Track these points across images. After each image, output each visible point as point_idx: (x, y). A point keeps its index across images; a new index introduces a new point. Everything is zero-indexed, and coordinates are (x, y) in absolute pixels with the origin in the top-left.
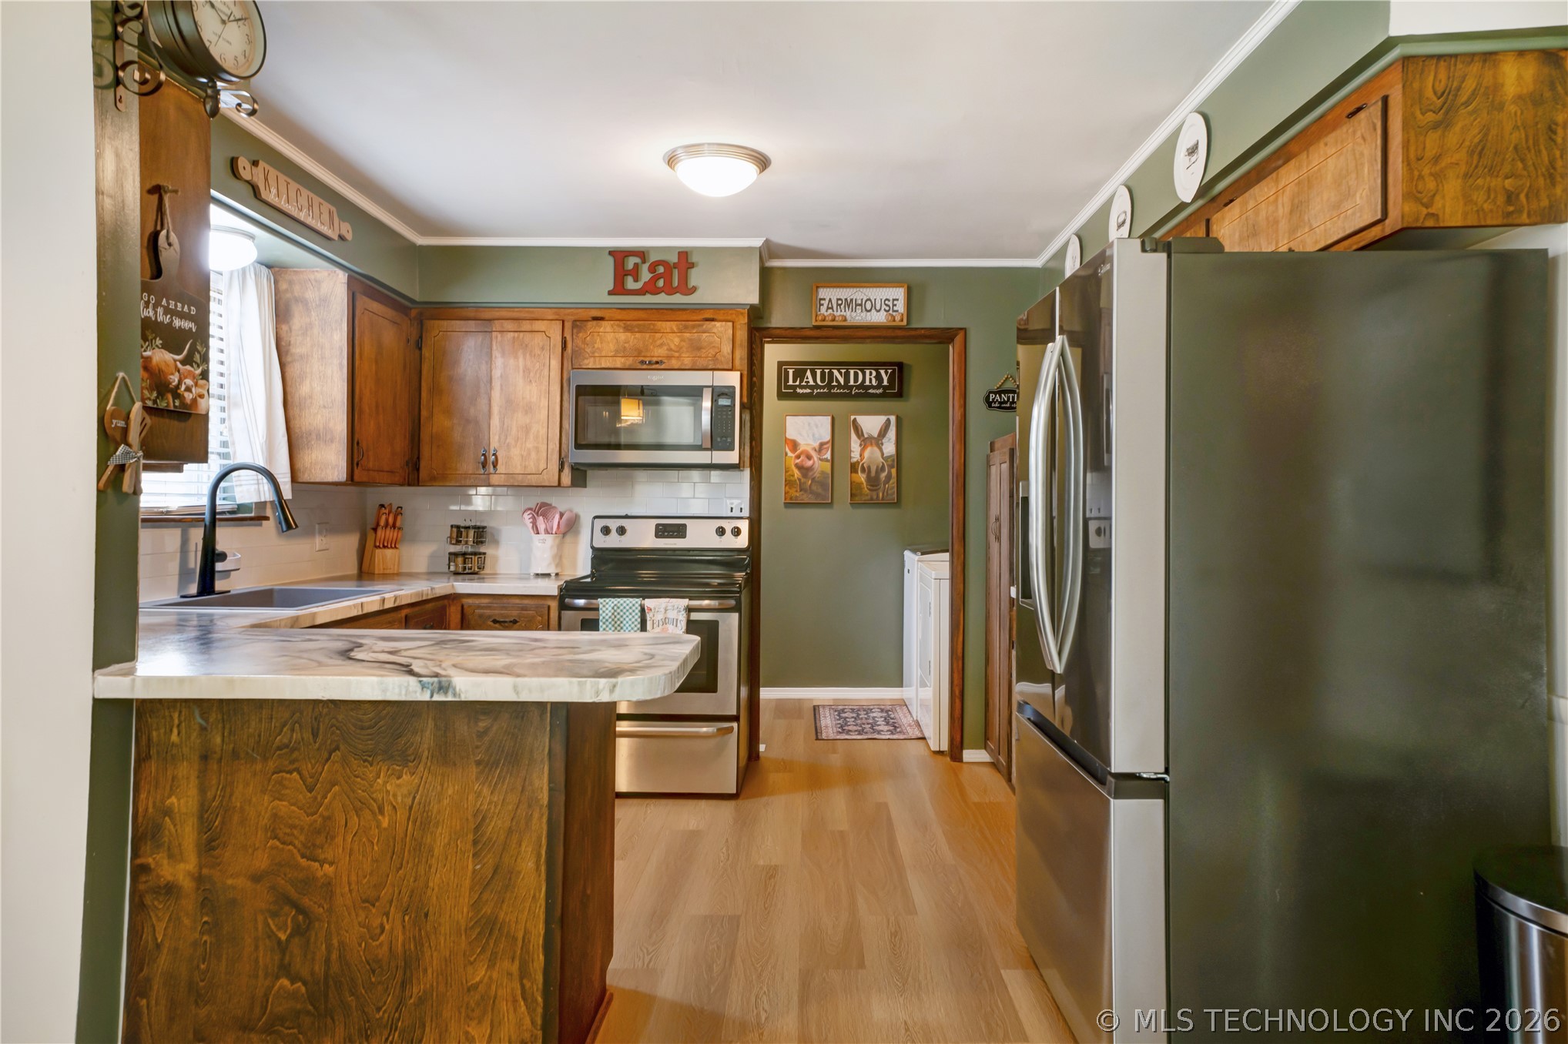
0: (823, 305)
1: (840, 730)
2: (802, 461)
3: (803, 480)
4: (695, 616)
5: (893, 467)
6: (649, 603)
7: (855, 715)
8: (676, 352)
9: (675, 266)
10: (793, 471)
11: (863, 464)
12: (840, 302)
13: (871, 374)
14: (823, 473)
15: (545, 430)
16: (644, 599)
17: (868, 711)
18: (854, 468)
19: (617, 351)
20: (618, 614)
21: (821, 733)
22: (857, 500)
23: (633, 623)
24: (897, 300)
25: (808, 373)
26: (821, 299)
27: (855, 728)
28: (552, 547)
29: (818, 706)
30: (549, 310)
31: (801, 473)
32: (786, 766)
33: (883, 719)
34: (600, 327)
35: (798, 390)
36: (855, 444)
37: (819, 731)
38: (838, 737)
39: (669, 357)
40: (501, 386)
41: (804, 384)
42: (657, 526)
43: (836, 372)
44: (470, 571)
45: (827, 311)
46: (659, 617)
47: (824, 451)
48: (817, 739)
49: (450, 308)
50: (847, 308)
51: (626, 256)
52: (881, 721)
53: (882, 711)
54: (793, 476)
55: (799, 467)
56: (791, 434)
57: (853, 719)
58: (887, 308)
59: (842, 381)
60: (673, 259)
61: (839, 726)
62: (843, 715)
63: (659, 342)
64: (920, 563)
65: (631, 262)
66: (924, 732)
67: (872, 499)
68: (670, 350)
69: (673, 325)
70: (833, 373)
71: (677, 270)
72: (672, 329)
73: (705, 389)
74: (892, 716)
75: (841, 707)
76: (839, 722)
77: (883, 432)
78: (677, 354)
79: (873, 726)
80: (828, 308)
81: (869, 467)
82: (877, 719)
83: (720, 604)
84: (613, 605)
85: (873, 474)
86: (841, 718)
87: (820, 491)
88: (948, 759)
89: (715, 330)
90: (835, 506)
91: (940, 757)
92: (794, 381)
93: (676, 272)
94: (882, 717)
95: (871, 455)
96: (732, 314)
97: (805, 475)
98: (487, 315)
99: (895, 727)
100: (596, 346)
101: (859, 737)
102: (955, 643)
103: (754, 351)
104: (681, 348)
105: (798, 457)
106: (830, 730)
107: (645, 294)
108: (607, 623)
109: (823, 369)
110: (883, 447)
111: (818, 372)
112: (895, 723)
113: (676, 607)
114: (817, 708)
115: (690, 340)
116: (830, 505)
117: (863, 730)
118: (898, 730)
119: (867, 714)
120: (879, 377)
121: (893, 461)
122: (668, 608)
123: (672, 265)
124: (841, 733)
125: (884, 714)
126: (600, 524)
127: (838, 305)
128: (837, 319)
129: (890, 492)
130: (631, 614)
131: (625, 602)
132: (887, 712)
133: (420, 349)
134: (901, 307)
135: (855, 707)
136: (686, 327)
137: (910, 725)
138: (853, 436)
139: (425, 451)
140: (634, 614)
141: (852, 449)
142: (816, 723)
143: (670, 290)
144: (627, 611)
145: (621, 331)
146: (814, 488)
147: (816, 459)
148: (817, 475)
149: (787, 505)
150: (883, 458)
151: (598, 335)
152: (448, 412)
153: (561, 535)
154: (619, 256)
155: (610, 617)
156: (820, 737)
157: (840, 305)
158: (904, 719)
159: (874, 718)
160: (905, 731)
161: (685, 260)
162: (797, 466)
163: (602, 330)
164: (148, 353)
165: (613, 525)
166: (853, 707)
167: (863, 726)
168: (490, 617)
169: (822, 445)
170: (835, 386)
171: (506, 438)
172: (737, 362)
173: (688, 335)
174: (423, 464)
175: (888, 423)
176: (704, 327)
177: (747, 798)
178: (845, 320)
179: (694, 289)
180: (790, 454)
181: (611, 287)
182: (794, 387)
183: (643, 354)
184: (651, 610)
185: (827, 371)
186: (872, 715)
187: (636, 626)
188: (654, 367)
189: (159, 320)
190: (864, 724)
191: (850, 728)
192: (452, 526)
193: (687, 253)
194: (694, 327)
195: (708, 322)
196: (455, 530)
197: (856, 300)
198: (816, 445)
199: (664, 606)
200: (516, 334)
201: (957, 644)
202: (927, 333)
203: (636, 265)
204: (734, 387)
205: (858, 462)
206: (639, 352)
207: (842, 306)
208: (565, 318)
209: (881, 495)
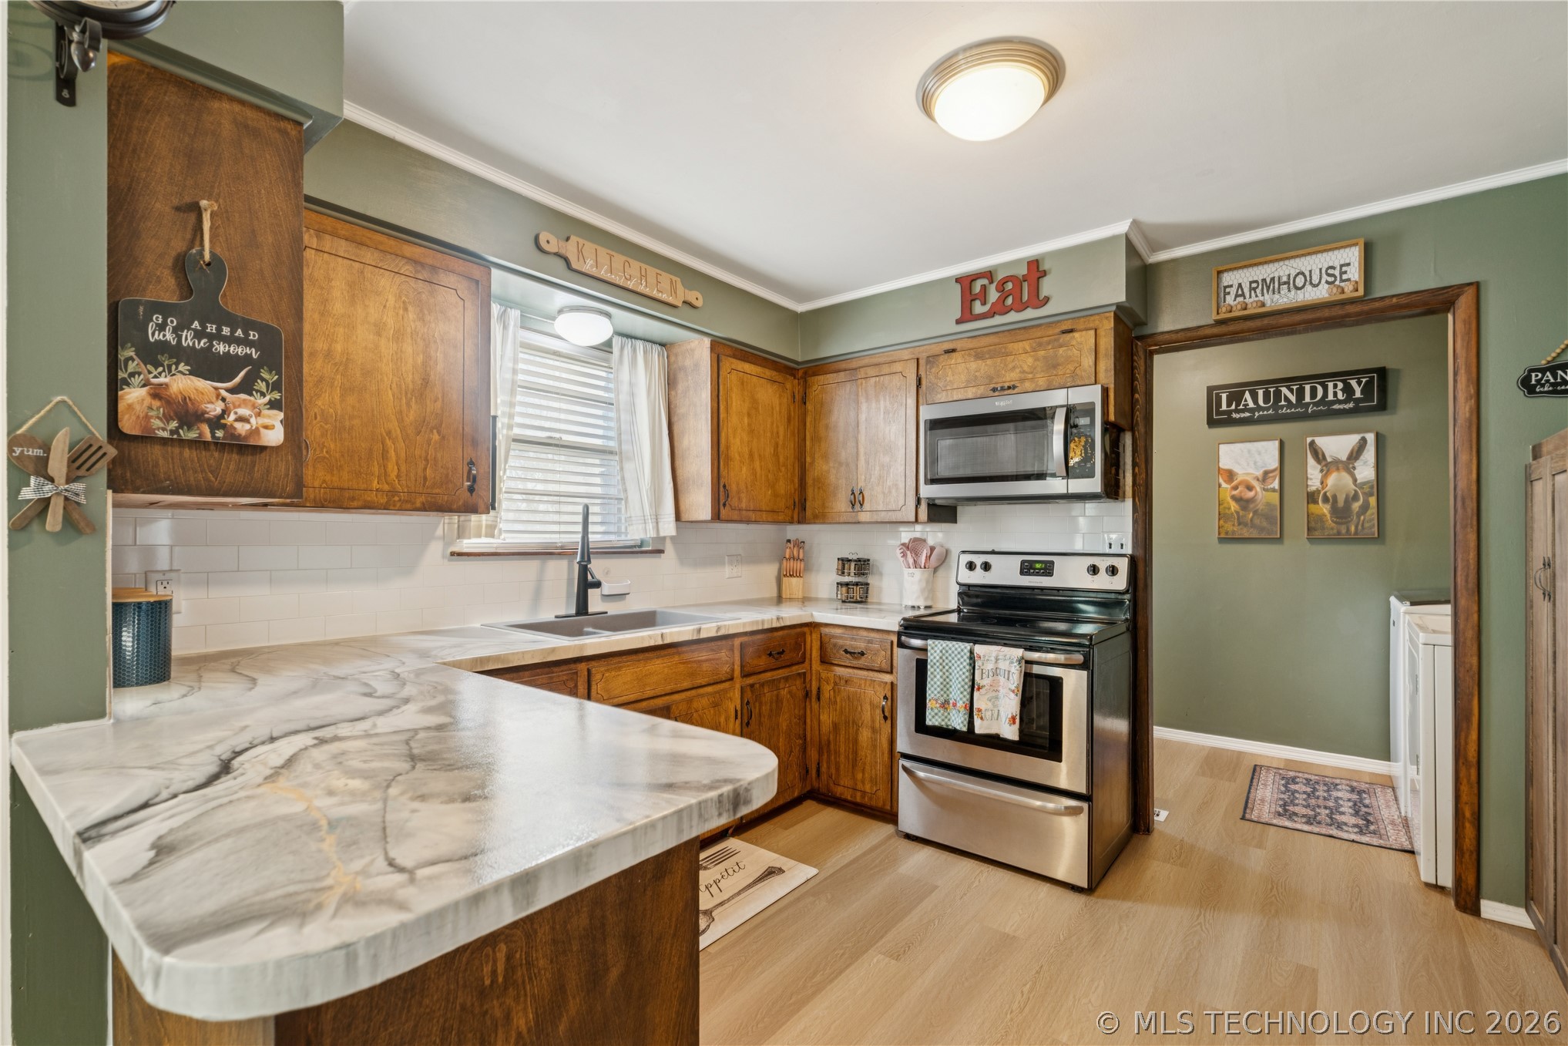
0: (1229, 293)
1: (1280, 810)
2: (1241, 492)
3: (1242, 513)
4: (1037, 670)
5: (1371, 495)
6: (979, 649)
7: (1309, 790)
8: (1029, 373)
9: (1025, 278)
10: (1228, 503)
11: (1325, 494)
12: (1254, 285)
13: (1335, 386)
14: (1268, 504)
15: (903, 467)
16: (975, 644)
17: (1331, 786)
18: (1312, 498)
19: (968, 381)
20: (947, 658)
21: (1252, 809)
22: (1317, 534)
23: (961, 670)
24: (1348, 264)
25: (1247, 395)
26: (1225, 287)
27: (1304, 811)
28: (920, 581)
29: (1261, 767)
30: (905, 351)
31: (1241, 506)
32: (1183, 853)
33: (1351, 804)
34: (952, 359)
35: (1234, 415)
36: (1314, 471)
37: (1250, 805)
38: (1275, 822)
39: (1022, 380)
40: (866, 428)
41: (1241, 407)
42: (1023, 562)
43: (1284, 390)
44: (852, 600)
45: (1235, 300)
46: (990, 666)
47: (1269, 480)
48: (1243, 818)
49: (827, 364)
50: (1265, 291)
51: (972, 281)
52: (1347, 807)
53: (1353, 790)
54: (1229, 508)
55: (1237, 499)
56: (1225, 463)
57: (1305, 796)
58: (1331, 279)
59: (1293, 399)
60: (1023, 271)
61: (1281, 803)
62: (1292, 787)
63: (1010, 366)
64: (1407, 616)
65: (977, 287)
66: (1415, 839)
67: (1339, 533)
68: (1024, 372)
69: (1026, 345)
70: (1281, 391)
71: (1026, 283)
72: (1024, 349)
73: (1058, 410)
74: (1367, 802)
75: (1292, 774)
76: (1283, 796)
77: (1356, 453)
78: (1030, 376)
79: (1332, 813)
80: (1237, 296)
81: (1335, 497)
82: (1341, 802)
83: (1066, 659)
84: (941, 648)
85: (1341, 503)
86: (1287, 790)
87: (1265, 524)
88: (1452, 903)
89: (1074, 343)
90: (1286, 541)
91: (1436, 897)
92: (1229, 405)
93: (1025, 285)
94: (1349, 800)
95: (1338, 481)
96: (1094, 320)
97: (1244, 508)
98: (854, 365)
99: (1368, 821)
100: (948, 379)
101: (1306, 828)
102: (1463, 742)
103: (1135, 364)
104: (1035, 368)
105: (1235, 488)
106: (1266, 808)
107: (993, 316)
108: (935, 667)
109: (1267, 388)
110: (1356, 472)
111: (1261, 393)
112: (1370, 814)
113: (1008, 657)
114: (1258, 769)
115: (1045, 358)
116: (1280, 540)
117: (1316, 816)
118: (1372, 828)
119: (1328, 791)
120: (1348, 390)
121: (1372, 487)
122: (1000, 657)
123: (1021, 278)
124: (1280, 814)
125: (1355, 797)
126: (965, 559)
127: (1251, 289)
128: (1249, 306)
129: (1367, 525)
130: (959, 660)
131: (953, 646)
132: (1360, 793)
133: (805, 403)
134: (1355, 273)
135: (1313, 778)
136: (1040, 345)
137: (1393, 823)
138: (1311, 461)
139: (810, 492)
140: (962, 660)
141: (1309, 476)
142: (1249, 792)
143: (1021, 307)
144: (956, 656)
145: (972, 360)
146: (1257, 521)
147: (1258, 489)
148: (1260, 507)
149: (1222, 540)
150: (1356, 485)
151: (950, 368)
152: (825, 457)
153: (932, 570)
154: (966, 282)
155: (937, 661)
156: (1247, 816)
157: (1255, 289)
158: (1384, 809)
159: (1337, 799)
160: (1383, 832)
161: (1036, 269)
162: (1233, 498)
163: (953, 362)
164: (162, 380)
165: (978, 560)
166: (1309, 777)
167: (1318, 810)
168: (842, 646)
169: (1266, 473)
170: (1283, 406)
171: (871, 478)
172: (1102, 376)
173: (1042, 353)
174: (808, 504)
175: (1363, 443)
176: (1061, 341)
177: (1105, 897)
178: (1263, 305)
179: (1047, 300)
180: (1224, 485)
181: (958, 315)
182: (1229, 413)
183: (995, 381)
184: (980, 657)
185: (1272, 390)
186: (1335, 794)
187: (964, 673)
188: (1006, 392)
189: (184, 344)
190: (1319, 807)
191: (1297, 809)
192: (838, 559)
193: (1037, 261)
194: (1049, 343)
195: (1065, 335)
196: (840, 562)
197: (1279, 278)
198: (1259, 473)
199: (994, 654)
200: (877, 379)
201: (1466, 743)
202: (1404, 301)
203: (984, 287)
204: (1093, 404)
205: (1318, 491)
206: (991, 378)
207: (1258, 291)
208: (920, 356)
209: (1353, 529)
